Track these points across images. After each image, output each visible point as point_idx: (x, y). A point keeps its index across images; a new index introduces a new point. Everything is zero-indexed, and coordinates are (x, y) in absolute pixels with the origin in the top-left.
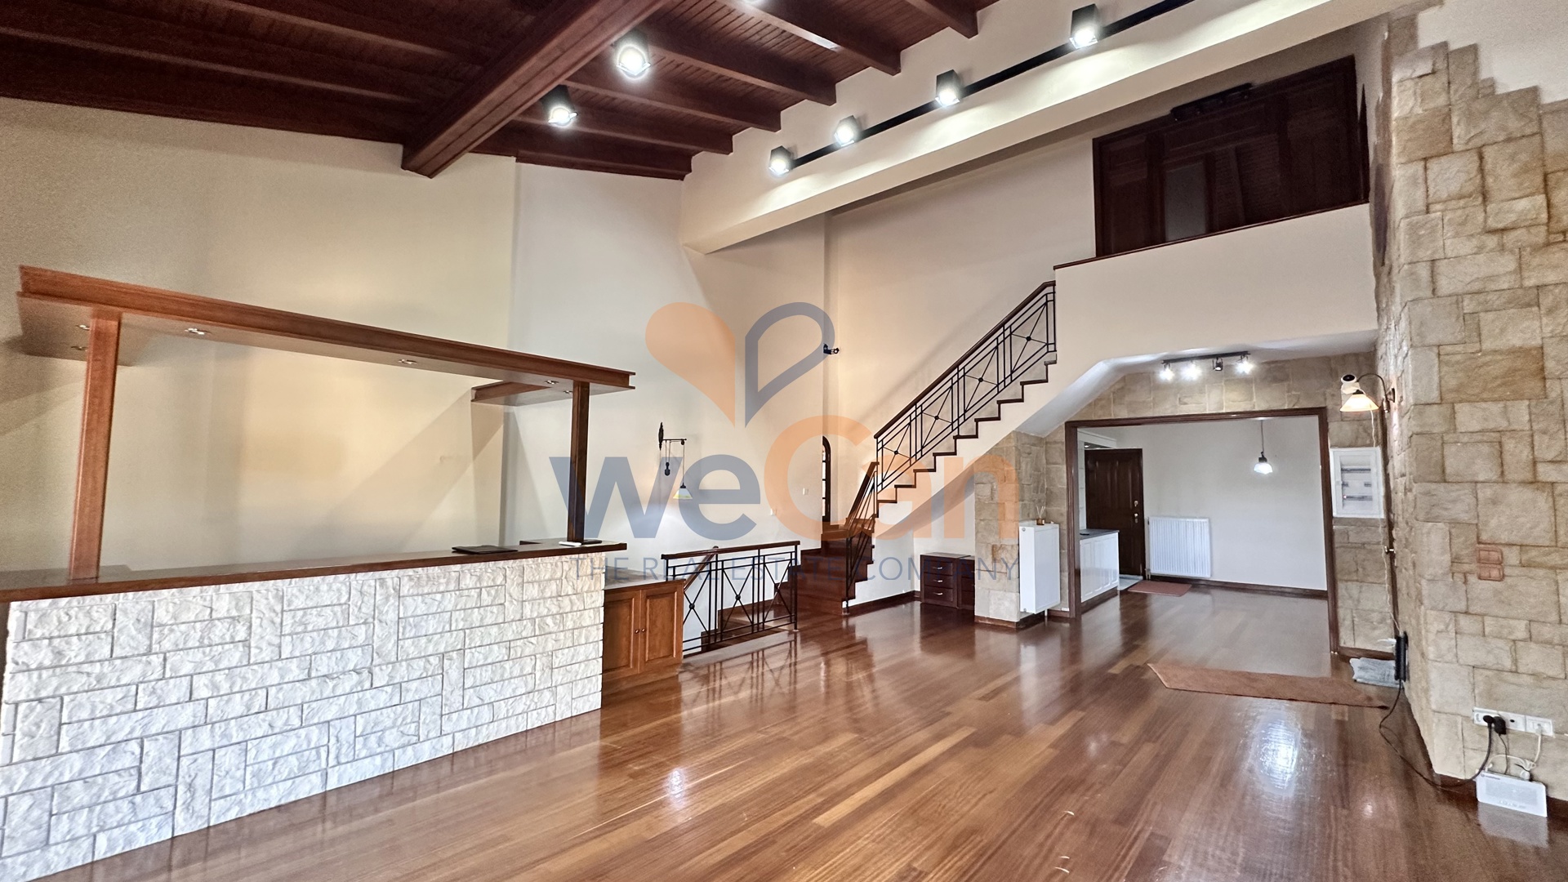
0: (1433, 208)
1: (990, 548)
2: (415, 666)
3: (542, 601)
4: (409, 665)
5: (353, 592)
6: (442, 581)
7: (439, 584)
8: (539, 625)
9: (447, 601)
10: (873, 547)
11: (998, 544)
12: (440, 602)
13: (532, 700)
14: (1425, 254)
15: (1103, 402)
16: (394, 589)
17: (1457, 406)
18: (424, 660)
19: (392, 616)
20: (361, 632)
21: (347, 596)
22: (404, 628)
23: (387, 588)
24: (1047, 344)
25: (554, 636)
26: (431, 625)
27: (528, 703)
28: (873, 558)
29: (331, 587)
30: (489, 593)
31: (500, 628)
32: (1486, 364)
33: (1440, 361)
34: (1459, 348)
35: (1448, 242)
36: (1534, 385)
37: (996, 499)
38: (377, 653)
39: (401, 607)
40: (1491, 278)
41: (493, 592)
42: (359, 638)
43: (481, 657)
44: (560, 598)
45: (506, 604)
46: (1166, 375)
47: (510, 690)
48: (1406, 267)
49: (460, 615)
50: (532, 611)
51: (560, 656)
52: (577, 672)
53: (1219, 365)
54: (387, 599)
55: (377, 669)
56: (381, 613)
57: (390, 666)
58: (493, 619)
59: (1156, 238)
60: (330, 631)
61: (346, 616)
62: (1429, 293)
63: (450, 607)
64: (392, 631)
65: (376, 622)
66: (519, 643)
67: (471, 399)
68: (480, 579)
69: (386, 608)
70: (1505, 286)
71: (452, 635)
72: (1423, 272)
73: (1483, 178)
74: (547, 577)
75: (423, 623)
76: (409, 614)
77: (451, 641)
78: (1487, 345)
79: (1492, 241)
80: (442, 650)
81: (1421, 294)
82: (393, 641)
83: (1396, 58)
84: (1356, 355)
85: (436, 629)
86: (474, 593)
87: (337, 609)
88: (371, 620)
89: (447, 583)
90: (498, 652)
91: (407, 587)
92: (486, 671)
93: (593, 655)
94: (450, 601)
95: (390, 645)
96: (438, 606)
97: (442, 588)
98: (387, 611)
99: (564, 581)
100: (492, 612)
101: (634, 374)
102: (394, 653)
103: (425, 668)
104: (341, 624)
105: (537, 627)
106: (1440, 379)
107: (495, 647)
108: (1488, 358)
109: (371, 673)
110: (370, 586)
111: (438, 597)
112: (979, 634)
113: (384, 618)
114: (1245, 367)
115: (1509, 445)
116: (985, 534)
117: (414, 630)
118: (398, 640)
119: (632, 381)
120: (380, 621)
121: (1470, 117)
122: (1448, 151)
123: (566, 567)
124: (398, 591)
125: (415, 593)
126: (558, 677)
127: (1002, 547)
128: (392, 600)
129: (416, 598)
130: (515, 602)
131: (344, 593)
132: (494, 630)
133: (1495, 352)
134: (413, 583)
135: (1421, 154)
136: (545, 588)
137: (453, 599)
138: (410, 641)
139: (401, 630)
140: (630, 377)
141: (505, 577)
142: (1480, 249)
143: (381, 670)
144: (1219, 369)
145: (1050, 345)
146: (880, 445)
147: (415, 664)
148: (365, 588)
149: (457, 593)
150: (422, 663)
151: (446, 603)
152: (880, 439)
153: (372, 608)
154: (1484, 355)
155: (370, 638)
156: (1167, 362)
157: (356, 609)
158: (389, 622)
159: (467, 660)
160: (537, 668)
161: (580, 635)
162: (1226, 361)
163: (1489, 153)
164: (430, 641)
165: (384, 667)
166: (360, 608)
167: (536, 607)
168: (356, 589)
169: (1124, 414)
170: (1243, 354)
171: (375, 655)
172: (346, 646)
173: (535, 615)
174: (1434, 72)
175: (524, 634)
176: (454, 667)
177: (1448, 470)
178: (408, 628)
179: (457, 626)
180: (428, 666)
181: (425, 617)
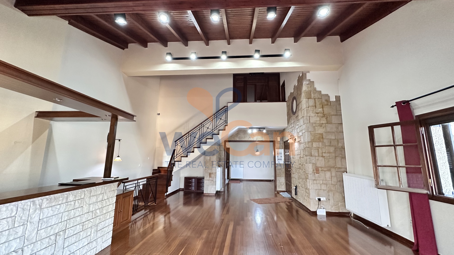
0: (310, 107)
1: (209, 174)
2: (44, 243)
3: (96, 203)
4: (41, 242)
5: (19, 209)
6: (61, 199)
7: (59, 200)
8: (95, 214)
9: (62, 208)
10: (173, 175)
11: (211, 173)
12: (59, 209)
13: (89, 247)
14: (308, 115)
15: (233, 136)
16: (39, 205)
17: (313, 143)
18: (48, 238)
19: (37, 219)
20: (20, 230)
21: (16, 212)
22: (42, 224)
23: (36, 205)
24: (225, 121)
25: (99, 217)
26: (53, 221)
27: (87, 248)
28: (172, 179)
29: (7, 208)
30: (78, 202)
31: (81, 217)
32: (316, 136)
33: (311, 134)
34: (313, 132)
35: (311, 114)
36: (322, 140)
37: (211, 160)
38: (27, 239)
39: (41, 214)
40: (317, 121)
41: (80, 202)
42: (19, 233)
43: (72, 231)
44: (102, 201)
45: (84, 206)
46: (250, 131)
47: (82, 244)
48: (306, 117)
49: (66, 214)
50: (93, 208)
51: (100, 225)
52: (105, 231)
53: (260, 130)
54: (35, 211)
55: (26, 248)
56: (31, 218)
57: (32, 245)
58: (79, 214)
59: (245, 101)
60: (4, 232)
61: (13, 223)
62: (309, 122)
63: (62, 211)
64: (35, 227)
65: (28, 223)
66: (87, 222)
67: (34, 116)
68: (75, 197)
69: (34, 216)
70: (318, 123)
71: (61, 224)
72: (308, 118)
73: (315, 104)
74: (99, 193)
75: (50, 220)
76: (45, 217)
77: (62, 226)
78: (317, 132)
79: (317, 115)
80: (57, 231)
81: (308, 122)
82: (35, 232)
83: (304, 80)
84: (280, 131)
85: (55, 222)
86: (73, 203)
87: (10, 219)
88: (26, 223)
89: (63, 200)
90: (79, 228)
91: (45, 204)
92: (74, 238)
93: (111, 223)
94: (63, 208)
95: (34, 234)
96: (58, 211)
97: (60, 203)
98: (35, 217)
99: (105, 194)
100: (79, 211)
101: (136, 116)
102: (35, 238)
103: (48, 242)
104: (10, 228)
105: (94, 214)
106: (311, 138)
107: (78, 226)
108: (317, 135)
109: (23, 251)
110: (27, 205)
111: (58, 206)
112: (205, 198)
113: (32, 221)
114: (265, 131)
115: (319, 150)
116: (208, 170)
117: (46, 224)
118: (38, 230)
119: (135, 119)
120: (30, 223)
121: (314, 93)
122: (311, 98)
123: (106, 188)
124: (40, 206)
125: (49, 206)
126: (99, 235)
127: (212, 173)
128: (37, 211)
129: (48, 208)
130: (87, 205)
131: (14, 211)
132: (78, 218)
133: (317, 133)
134: (48, 202)
135: (307, 97)
136: (98, 198)
137: (64, 207)
138: (43, 230)
139: (40, 225)
140: (134, 117)
141: (85, 194)
142: (315, 115)
143: (28, 248)
144: (260, 131)
145: (226, 121)
146: (176, 144)
147: (44, 241)
148: (25, 207)
149: (66, 203)
150: (47, 240)
151: (61, 209)
152: (176, 142)
153: (27, 216)
154: (316, 134)
155: (24, 232)
156: (250, 128)
157: (19, 218)
158: (35, 222)
159: (66, 234)
160: (92, 232)
161: (108, 215)
162: (261, 129)
163: (316, 99)
164: (52, 228)
165: (29, 246)
166: (21, 217)
167: (94, 206)
168: (21, 208)
169: (238, 140)
170: (264, 128)
171: (26, 240)
172: (12, 239)
173: (94, 209)
174: (309, 84)
175: (89, 219)
176: (61, 239)
177: (312, 154)
178: (43, 225)
179: (64, 219)
180: (50, 241)
181: (51, 217)
